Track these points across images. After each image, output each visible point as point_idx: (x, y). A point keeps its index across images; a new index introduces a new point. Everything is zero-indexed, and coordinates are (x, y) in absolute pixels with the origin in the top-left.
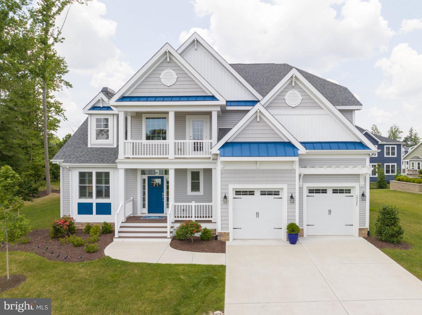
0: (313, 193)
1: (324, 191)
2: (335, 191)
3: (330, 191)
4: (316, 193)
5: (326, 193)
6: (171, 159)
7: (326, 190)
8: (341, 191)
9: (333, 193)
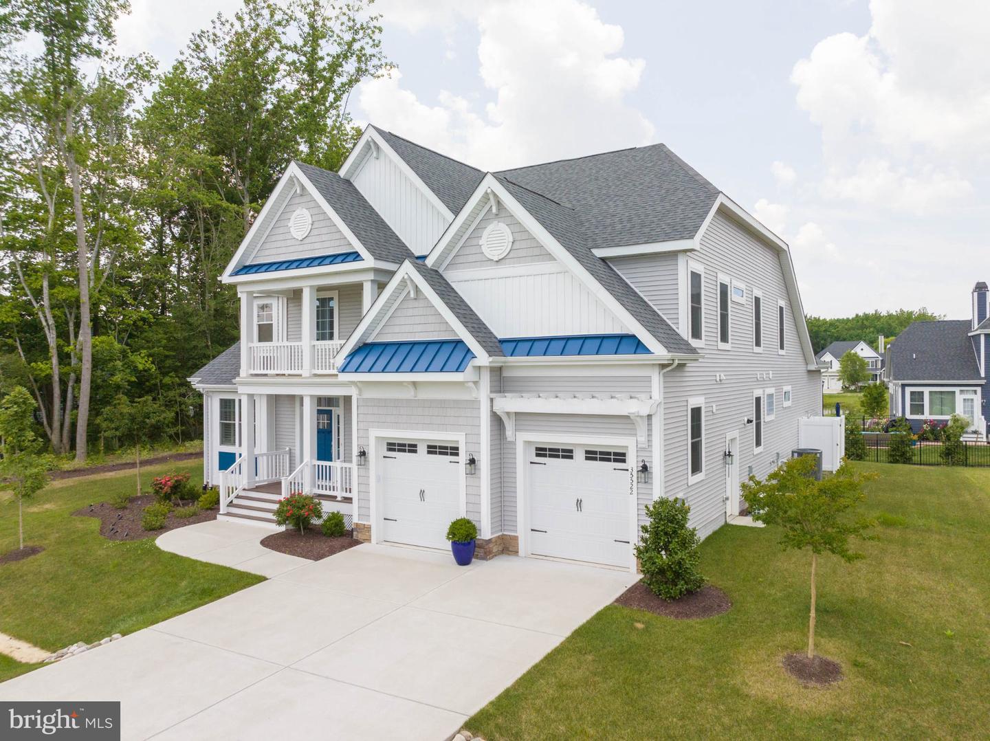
0: (545, 456)
1: (568, 454)
2: (591, 455)
3: (579, 455)
4: (551, 456)
5: (571, 457)
6: (305, 378)
7: (571, 451)
8: (605, 456)
9: (587, 458)
